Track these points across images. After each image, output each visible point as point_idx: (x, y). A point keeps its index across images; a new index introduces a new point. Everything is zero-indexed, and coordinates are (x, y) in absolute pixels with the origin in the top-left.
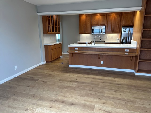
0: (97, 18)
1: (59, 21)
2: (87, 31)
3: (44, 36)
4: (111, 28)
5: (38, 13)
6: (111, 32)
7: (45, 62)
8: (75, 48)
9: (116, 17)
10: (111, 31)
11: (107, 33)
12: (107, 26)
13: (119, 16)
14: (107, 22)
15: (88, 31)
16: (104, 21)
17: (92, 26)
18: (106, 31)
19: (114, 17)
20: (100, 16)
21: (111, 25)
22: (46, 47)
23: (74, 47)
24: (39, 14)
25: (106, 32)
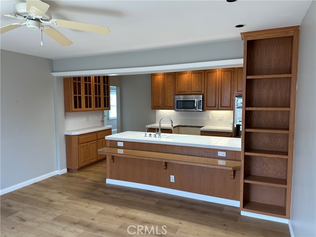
0: (186, 78)
1: (106, 85)
2: (166, 105)
3: (65, 115)
4: (214, 98)
5: (53, 73)
6: (215, 107)
7: (66, 169)
8: (118, 143)
9: (224, 76)
10: (216, 105)
11: (207, 108)
12: (207, 94)
13: (230, 72)
14: (206, 86)
15: (169, 105)
16: (200, 83)
17: (176, 93)
18: (205, 105)
19: (220, 76)
20: (190, 75)
21: (214, 92)
22: (68, 138)
23: (117, 141)
24: (55, 74)
25: (205, 108)
